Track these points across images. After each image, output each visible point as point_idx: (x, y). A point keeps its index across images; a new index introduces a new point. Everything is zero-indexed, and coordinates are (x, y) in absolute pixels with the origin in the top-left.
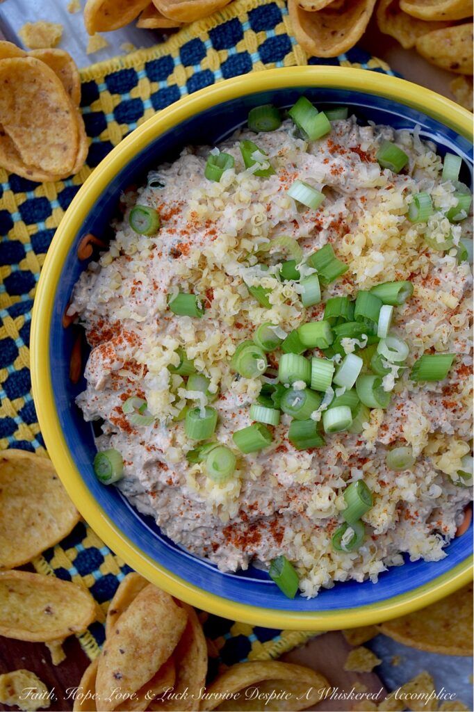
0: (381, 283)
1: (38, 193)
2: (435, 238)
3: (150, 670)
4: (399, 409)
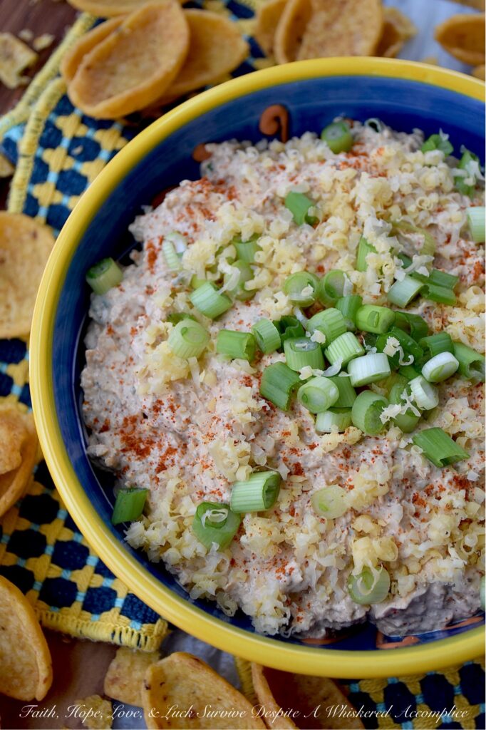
4: (374, 452)
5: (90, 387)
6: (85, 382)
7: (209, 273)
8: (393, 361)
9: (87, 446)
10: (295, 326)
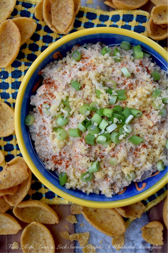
0: (134, 108)
1: (51, 35)
2: (156, 104)
3: (10, 186)
4: (120, 147)
5: (39, 152)
6: (38, 151)
7: (58, 112)
8: (117, 124)
9: (45, 166)
10: (88, 122)
